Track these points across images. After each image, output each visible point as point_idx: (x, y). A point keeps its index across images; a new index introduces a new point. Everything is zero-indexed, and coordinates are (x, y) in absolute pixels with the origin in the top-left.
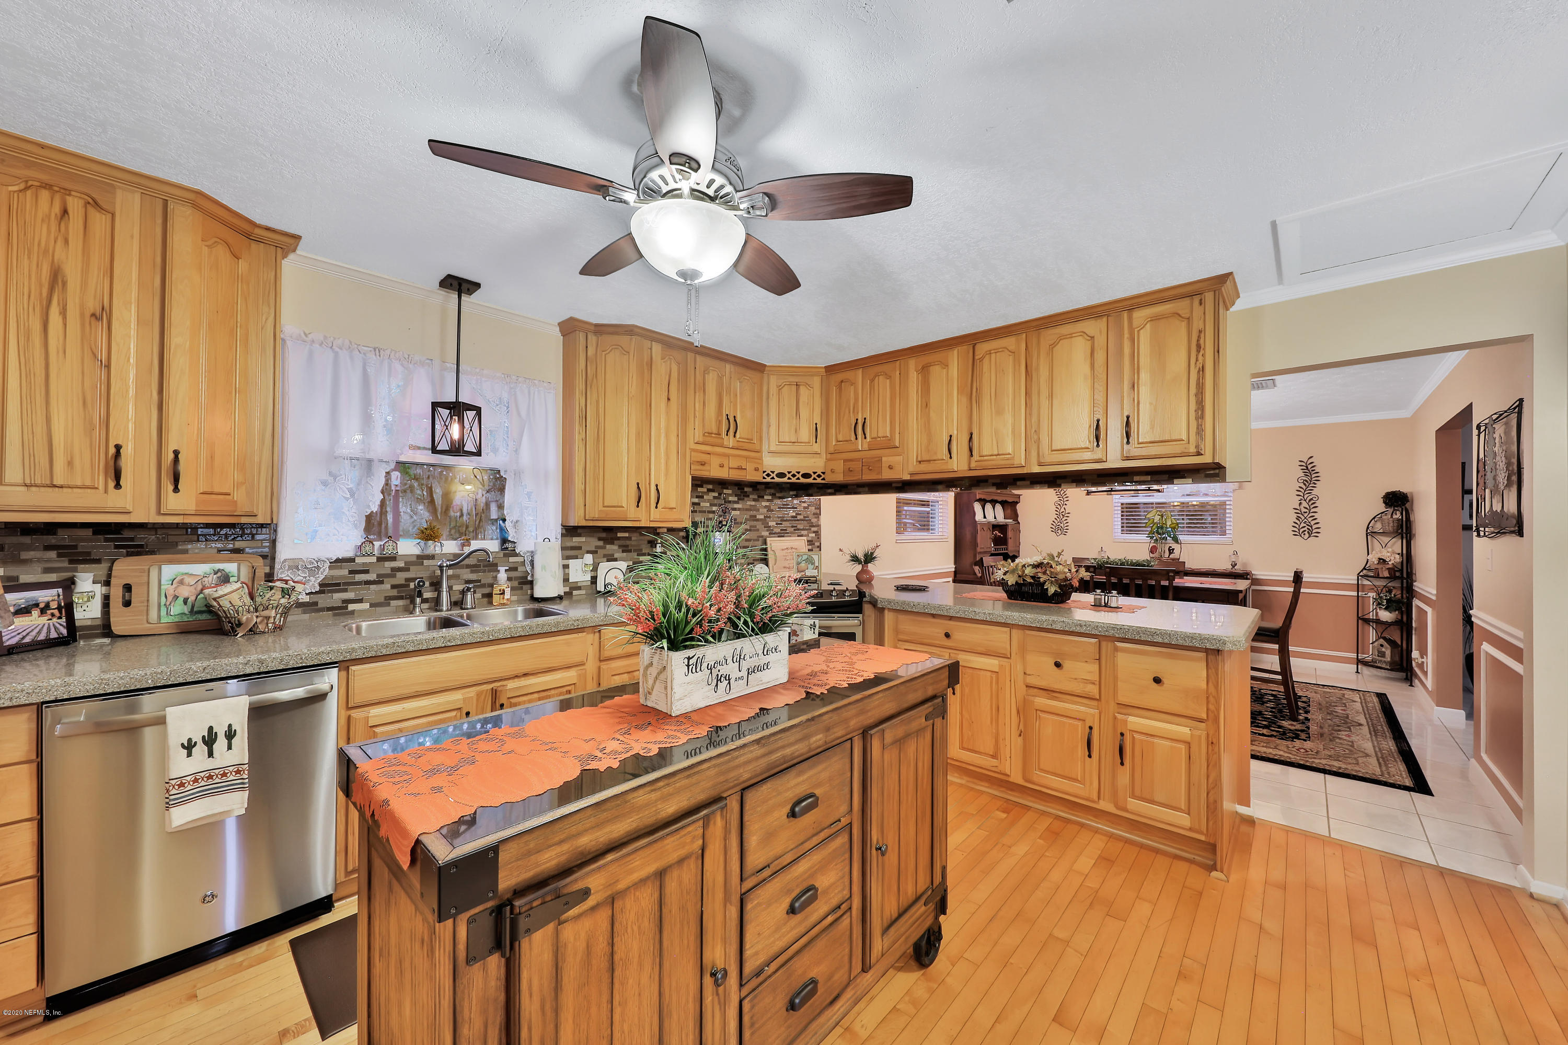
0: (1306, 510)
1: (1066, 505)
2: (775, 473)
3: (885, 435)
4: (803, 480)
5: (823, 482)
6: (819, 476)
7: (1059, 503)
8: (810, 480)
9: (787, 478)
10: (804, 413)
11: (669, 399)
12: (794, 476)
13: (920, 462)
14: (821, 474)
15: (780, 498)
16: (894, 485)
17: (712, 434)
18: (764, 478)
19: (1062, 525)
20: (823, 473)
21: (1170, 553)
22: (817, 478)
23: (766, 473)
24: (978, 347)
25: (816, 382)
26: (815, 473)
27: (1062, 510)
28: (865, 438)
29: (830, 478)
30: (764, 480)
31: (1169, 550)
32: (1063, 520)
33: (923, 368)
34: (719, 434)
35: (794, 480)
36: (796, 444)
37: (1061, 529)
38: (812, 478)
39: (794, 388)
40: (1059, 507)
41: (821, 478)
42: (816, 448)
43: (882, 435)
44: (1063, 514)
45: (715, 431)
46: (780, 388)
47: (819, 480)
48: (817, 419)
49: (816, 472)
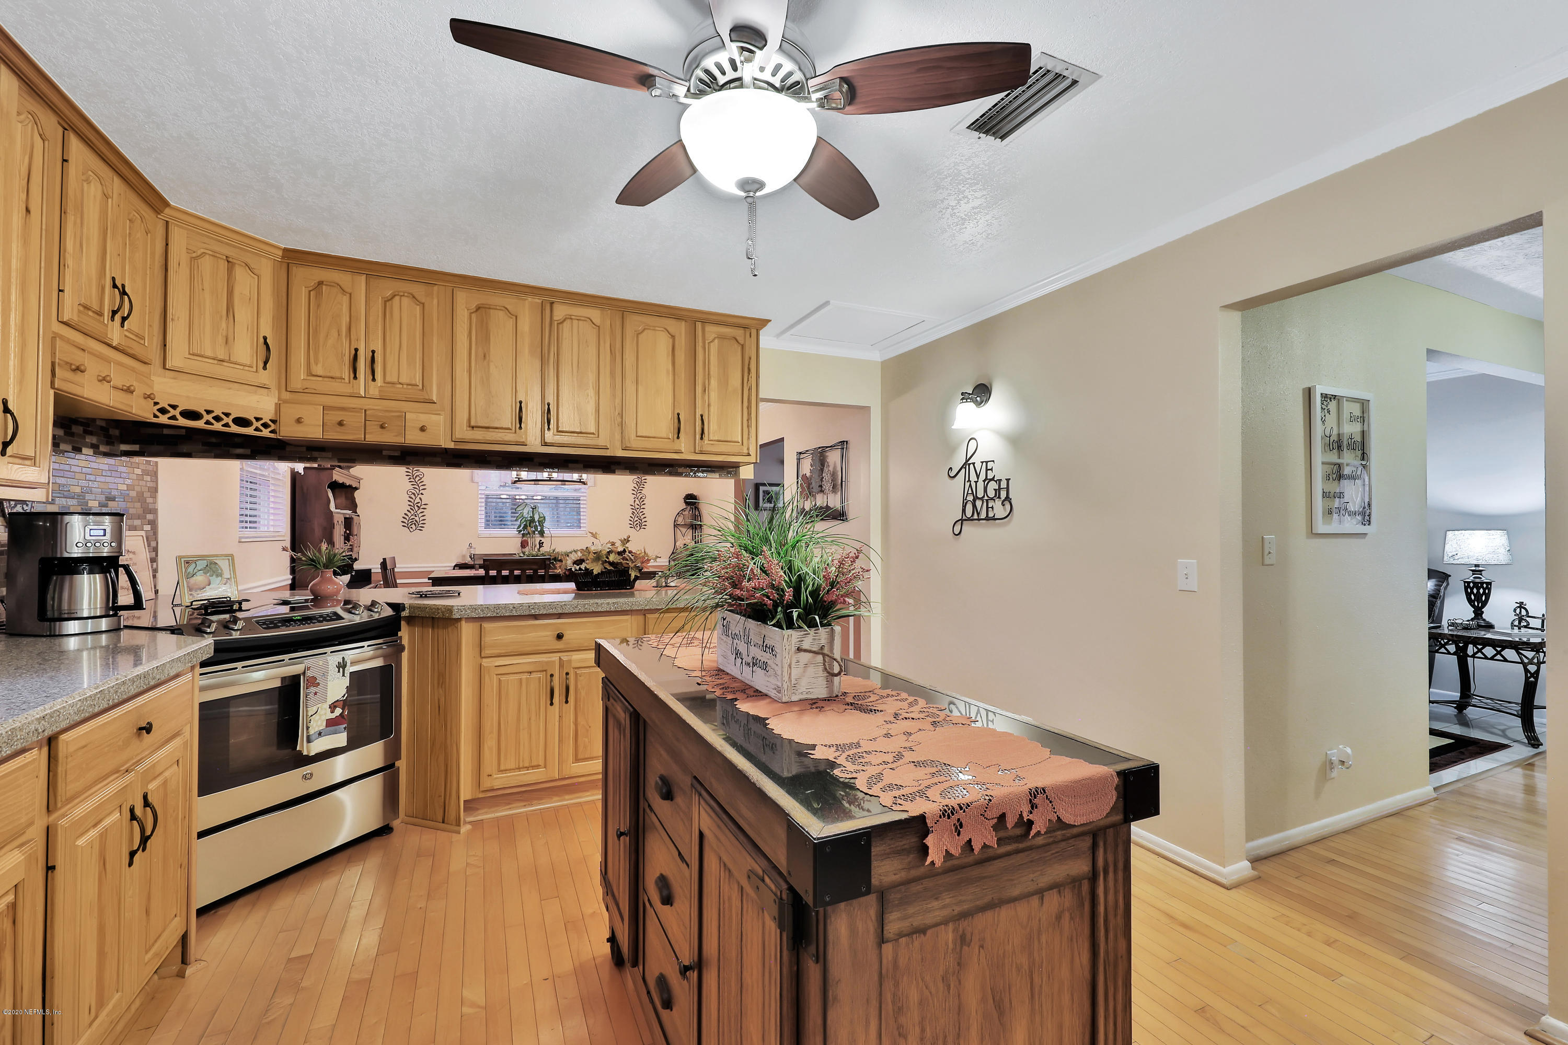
0: (639, 507)
1: (422, 494)
2: (179, 410)
3: (413, 382)
4: (235, 429)
5: (272, 436)
6: (265, 425)
7: (413, 491)
8: (249, 431)
9: (204, 421)
10: (243, 314)
11: (28, 210)
12: (217, 419)
13: (473, 427)
14: (270, 423)
15: (106, 455)
16: (385, 453)
17: (89, 309)
18: (155, 416)
19: (417, 519)
20: (274, 421)
21: (540, 547)
22: (262, 428)
23: (158, 407)
24: (555, 306)
25: (266, 269)
26: (258, 419)
27: (418, 500)
28: (374, 379)
29: (288, 431)
30: (155, 420)
31: (540, 543)
32: (418, 512)
33: (478, 308)
34: (100, 314)
35: (218, 426)
36: (225, 364)
37: (416, 523)
38: (254, 427)
39: (223, 265)
40: (413, 496)
41: (270, 429)
42: (265, 377)
43: (408, 381)
44: (419, 505)
45: (95, 306)
46: (194, 260)
47: (266, 433)
48: (266, 330)
49: (261, 419)
